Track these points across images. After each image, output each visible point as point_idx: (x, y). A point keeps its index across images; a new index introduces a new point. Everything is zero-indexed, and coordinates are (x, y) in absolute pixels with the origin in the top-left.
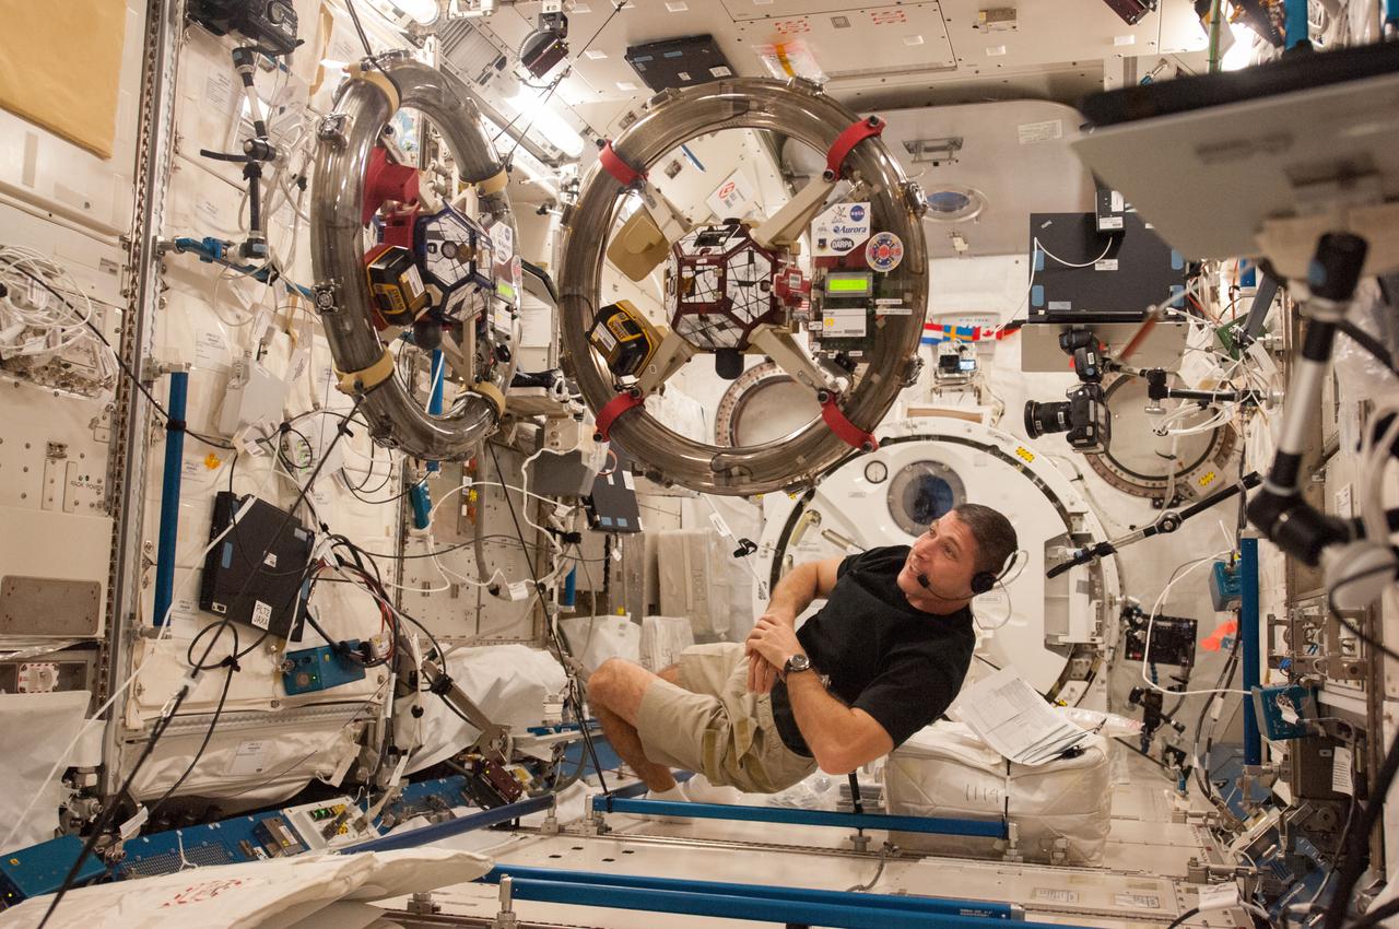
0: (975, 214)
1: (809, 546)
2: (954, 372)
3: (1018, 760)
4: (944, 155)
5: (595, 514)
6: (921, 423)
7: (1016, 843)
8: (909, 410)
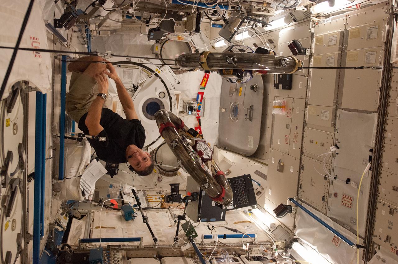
0: (231, 118)
1: (141, 74)
2: (189, 109)
3: (81, 180)
4: (248, 117)
5: (155, 31)
6: (175, 108)
7: (58, 182)
8: (179, 95)
